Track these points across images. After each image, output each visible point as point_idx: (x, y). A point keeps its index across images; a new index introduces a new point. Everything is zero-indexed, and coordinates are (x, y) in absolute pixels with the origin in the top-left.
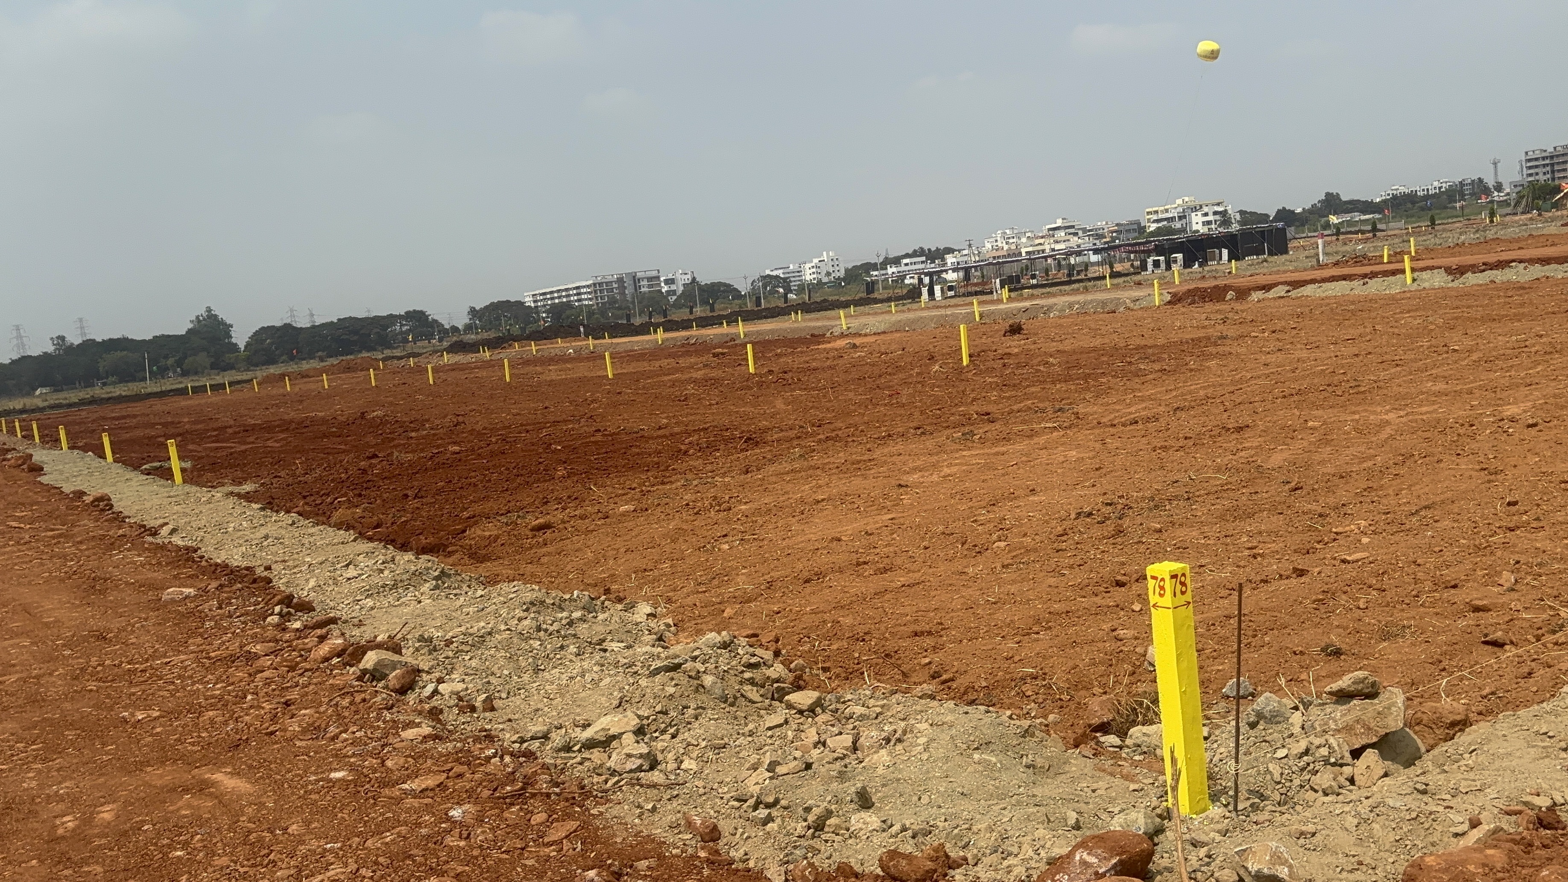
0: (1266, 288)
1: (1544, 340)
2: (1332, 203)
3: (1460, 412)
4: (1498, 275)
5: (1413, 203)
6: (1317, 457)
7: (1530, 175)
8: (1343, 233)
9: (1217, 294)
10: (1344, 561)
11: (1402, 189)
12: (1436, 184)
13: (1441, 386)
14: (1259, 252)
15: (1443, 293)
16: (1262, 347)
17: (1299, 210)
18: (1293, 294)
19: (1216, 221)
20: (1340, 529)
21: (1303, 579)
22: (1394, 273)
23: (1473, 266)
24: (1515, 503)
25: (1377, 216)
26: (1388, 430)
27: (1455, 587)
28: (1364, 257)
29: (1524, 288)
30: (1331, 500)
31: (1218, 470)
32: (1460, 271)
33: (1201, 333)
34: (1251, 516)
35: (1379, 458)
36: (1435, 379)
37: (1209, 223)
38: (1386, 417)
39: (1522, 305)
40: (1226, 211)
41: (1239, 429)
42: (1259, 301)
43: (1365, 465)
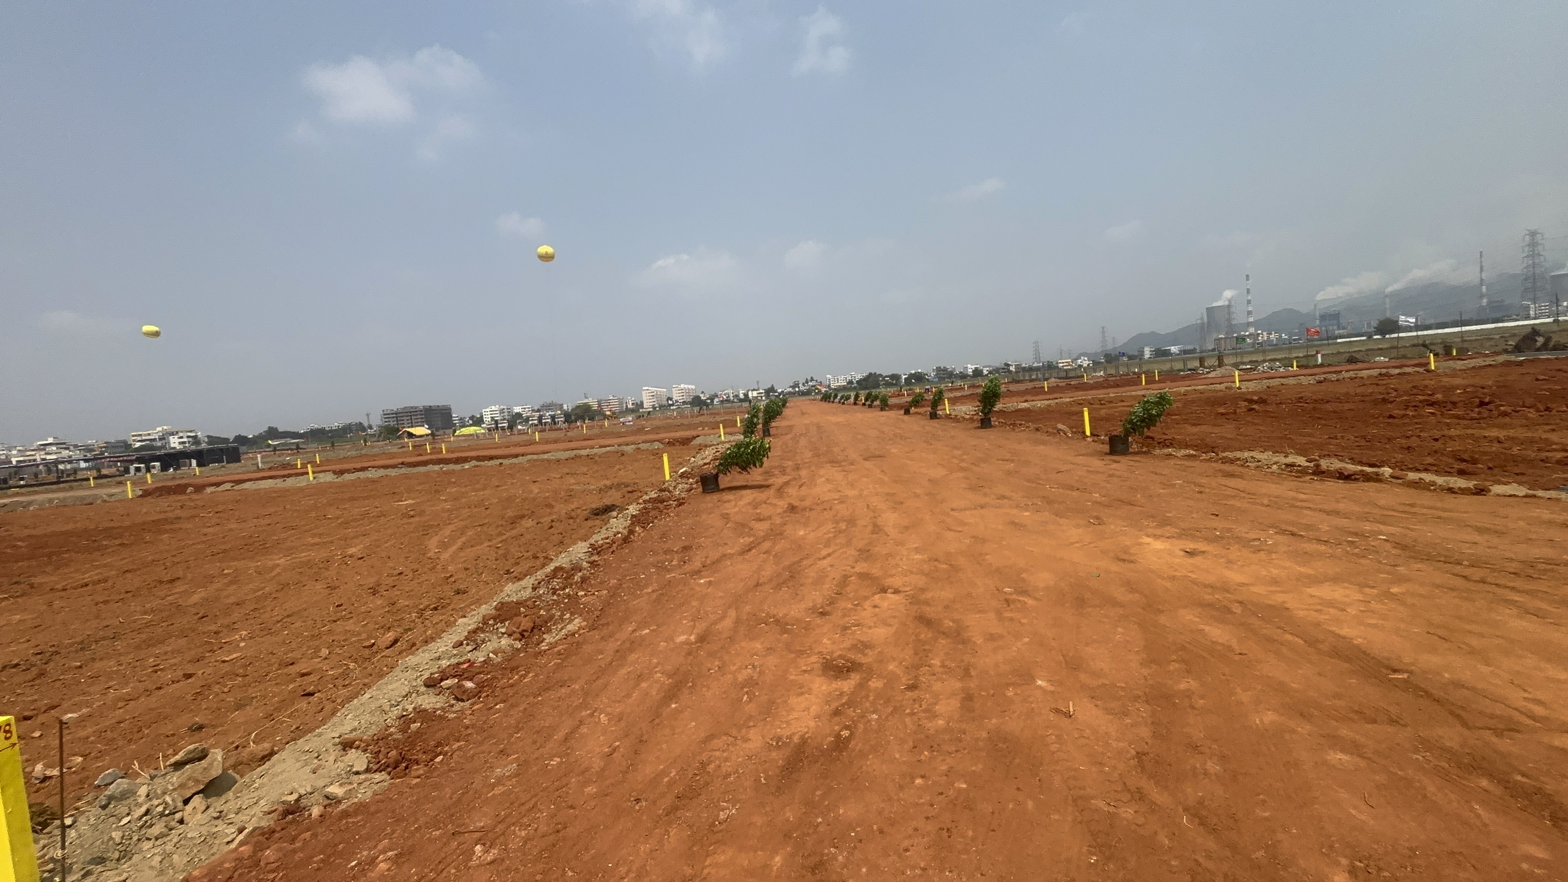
0: (218, 484)
1: (379, 509)
2: (273, 433)
3: (323, 554)
4: (362, 475)
5: (324, 434)
6: (225, 593)
7: (386, 422)
8: (278, 450)
9: (180, 489)
10: (224, 662)
11: (316, 426)
12: (336, 424)
13: (317, 540)
14: (220, 461)
15: (331, 485)
16: (207, 523)
17: (251, 436)
18: (237, 487)
19: (189, 442)
20: (227, 640)
21: (190, 680)
22: (303, 474)
23: (349, 470)
24: (341, 605)
25: (302, 440)
26: (278, 570)
27: (292, 664)
28: (289, 464)
29: (374, 481)
30: (226, 621)
31: (145, 613)
32: (341, 472)
33: (162, 516)
34: (162, 642)
35: (267, 588)
36: (314, 536)
37: (184, 443)
38: (278, 562)
39: (372, 490)
40: (196, 436)
41: (172, 581)
42: (212, 493)
43: (257, 594)
